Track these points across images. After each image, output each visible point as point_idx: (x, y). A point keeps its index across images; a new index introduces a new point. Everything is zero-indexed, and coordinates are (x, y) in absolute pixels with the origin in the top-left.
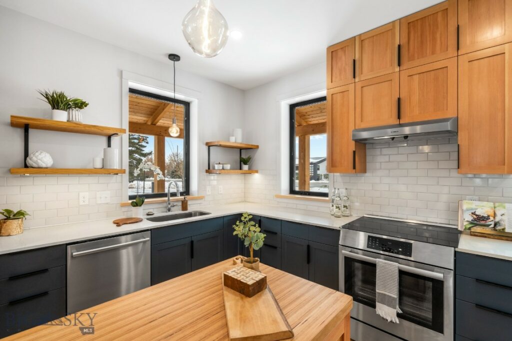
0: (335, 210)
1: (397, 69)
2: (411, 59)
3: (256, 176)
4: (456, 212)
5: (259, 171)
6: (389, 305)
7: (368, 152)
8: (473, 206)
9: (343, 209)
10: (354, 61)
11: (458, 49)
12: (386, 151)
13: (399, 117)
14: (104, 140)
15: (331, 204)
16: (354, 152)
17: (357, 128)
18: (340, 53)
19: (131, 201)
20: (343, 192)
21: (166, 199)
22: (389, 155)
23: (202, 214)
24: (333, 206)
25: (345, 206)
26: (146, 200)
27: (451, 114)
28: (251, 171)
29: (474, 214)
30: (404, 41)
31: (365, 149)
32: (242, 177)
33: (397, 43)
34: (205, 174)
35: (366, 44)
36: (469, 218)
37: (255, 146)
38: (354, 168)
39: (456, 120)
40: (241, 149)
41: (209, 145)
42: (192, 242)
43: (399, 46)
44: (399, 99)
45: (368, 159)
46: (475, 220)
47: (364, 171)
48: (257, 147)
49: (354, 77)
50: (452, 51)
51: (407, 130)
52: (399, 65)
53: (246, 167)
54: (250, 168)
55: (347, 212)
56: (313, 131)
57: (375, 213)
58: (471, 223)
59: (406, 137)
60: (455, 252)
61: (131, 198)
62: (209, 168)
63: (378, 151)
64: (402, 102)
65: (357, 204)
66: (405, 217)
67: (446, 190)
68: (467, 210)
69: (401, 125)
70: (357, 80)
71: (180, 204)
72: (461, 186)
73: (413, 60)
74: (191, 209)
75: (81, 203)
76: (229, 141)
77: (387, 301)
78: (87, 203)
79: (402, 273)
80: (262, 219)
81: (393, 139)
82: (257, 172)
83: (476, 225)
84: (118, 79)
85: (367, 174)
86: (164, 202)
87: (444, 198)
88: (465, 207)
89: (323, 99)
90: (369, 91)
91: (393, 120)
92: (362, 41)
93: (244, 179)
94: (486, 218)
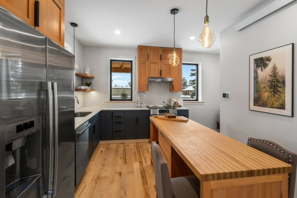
1: (160, 61)
2: (163, 60)
3: (93, 93)
4: (170, 102)
5: (95, 90)
8: (174, 100)
10: (148, 54)
13: (161, 75)
16: (148, 84)
17: (149, 76)
18: (143, 50)
27: (172, 77)
29: (174, 102)
33: (160, 54)
36: (173, 103)
37: (93, 77)
38: (148, 90)
43: (161, 55)
44: (161, 70)
46: (174, 103)
52: (161, 60)
53: (89, 88)
54: (91, 89)
59: (163, 81)
60: (177, 110)
67: (167, 96)
70: (149, 61)
72: (170, 95)
82: (93, 90)
87: (167, 98)
88: (172, 100)
90: (152, 65)
91: (159, 76)
92: (150, 49)
93: (83, 94)
94: (176, 102)
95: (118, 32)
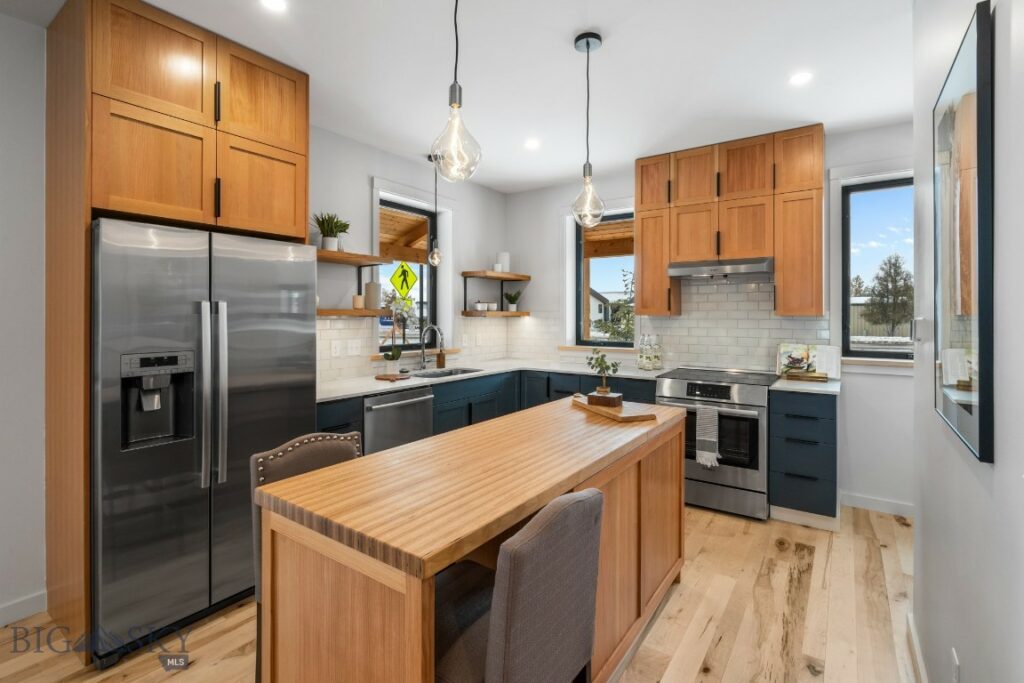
0: (645, 361)
1: (716, 199)
2: (731, 190)
3: (527, 323)
4: (774, 357)
5: (531, 313)
6: (709, 451)
7: (682, 288)
8: (790, 350)
9: (654, 360)
10: (669, 182)
11: (774, 187)
12: (703, 289)
13: (718, 253)
14: (353, 271)
15: (639, 355)
16: (669, 290)
17: (672, 261)
18: (652, 170)
19: (383, 354)
20: (654, 339)
21: (420, 351)
22: (708, 294)
23: (464, 371)
24: (641, 357)
25: (655, 357)
26: (403, 352)
27: (768, 254)
28: (520, 314)
29: (790, 357)
30: (723, 170)
31: (680, 286)
32: (503, 322)
33: (717, 170)
34: (461, 316)
35: (683, 164)
36: (785, 361)
37: (523, 276)
38: (669, 309)
39: (772, 261)
40: (502, 281)
41: (466, 276)
42: (470, 405)
43: (719, 175)
44: (718, 233)
45: (684, 297)
46: (791, 363)
47: (679, 312)
48: (529, 278)
49: (669, 201)
50: (769, 190)
51: (728, 269)
52: (718, 195)
53: (513, 308)
54: (518, 310)
55: (658, 364)
56: (596, 251)
57: (691, 364)
58: (787, 366)
59: (726, 276)
60: (769, 391)
61: (383, 349)
62: (465, 308)
63: (694, 289)
64: (722, 235)
65: (670, 354)
66: (724, 366)
67: (767, 333)
68: (785, 353)
69: (721, 263)
70: (672, 205)
71: (435, 358)
72: (780, 329)
73: (733, 191)
74: (449, 365)
75: (334, 355)
76: (493, 270)
77: (707, 447)
78: (338, 354)
79: (722, 417)
80: (551, 376)
81: (712, 277)
82: (528, 314)
83: (792, 368)
84: (368, 188)
85: (683, 316)
86: (417, 355)
87: (765, 342)
88: (782, 351)
89: (630, 215)
90: (686, 219)
91: (712, 256)
92: (678, 161)
93: (507, 325)
94: (800, 361)
95: (532, 144)
